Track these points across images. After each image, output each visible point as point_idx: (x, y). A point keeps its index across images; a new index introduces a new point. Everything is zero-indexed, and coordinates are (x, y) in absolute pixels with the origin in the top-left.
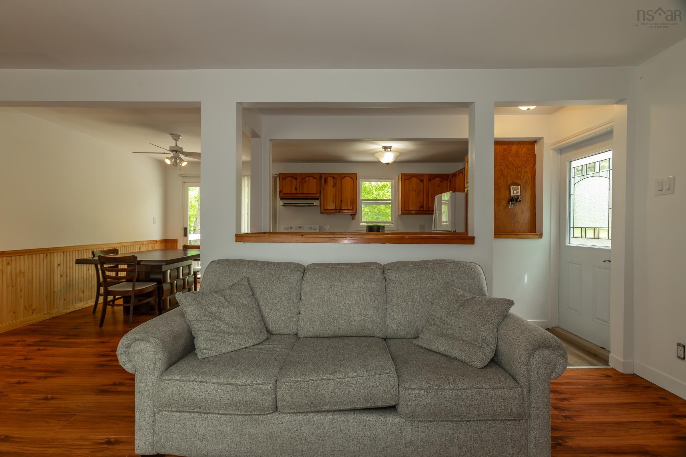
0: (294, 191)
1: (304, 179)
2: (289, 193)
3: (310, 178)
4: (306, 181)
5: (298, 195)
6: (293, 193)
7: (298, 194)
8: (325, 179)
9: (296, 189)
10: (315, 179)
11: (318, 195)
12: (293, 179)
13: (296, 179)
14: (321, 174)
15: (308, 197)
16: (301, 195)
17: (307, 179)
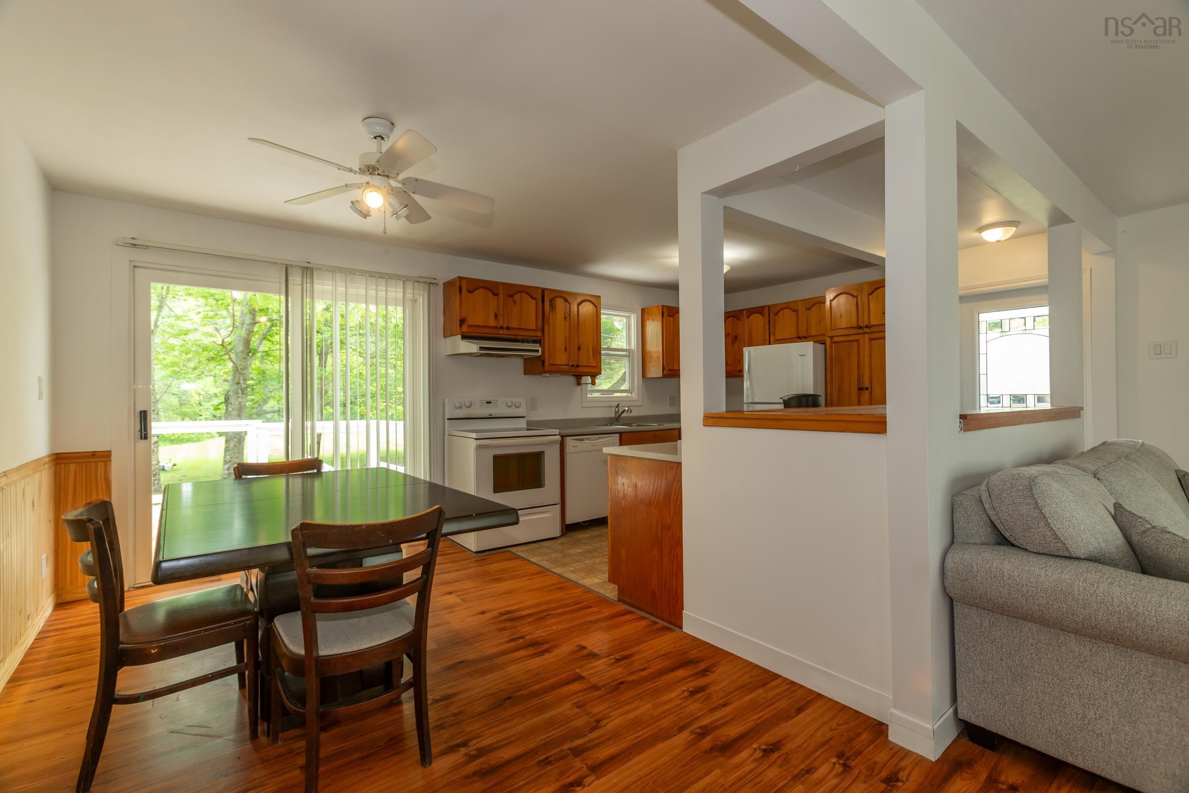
0: (492, 322)
1: (511, 296)
2: (482, 325)
3: (523, 294)
4: (515, 302)
5: (501, 332)
6: (491, 325)
7: (502, 328)
8: (550, 301)
9: (496, 316)
10: (532, 298)
11: (539, 334)
12: (490, 293)
13: (496, 295)
14: (543, 291)
15: (519, 338)
16: (506, 332)
17: (517, 297)
